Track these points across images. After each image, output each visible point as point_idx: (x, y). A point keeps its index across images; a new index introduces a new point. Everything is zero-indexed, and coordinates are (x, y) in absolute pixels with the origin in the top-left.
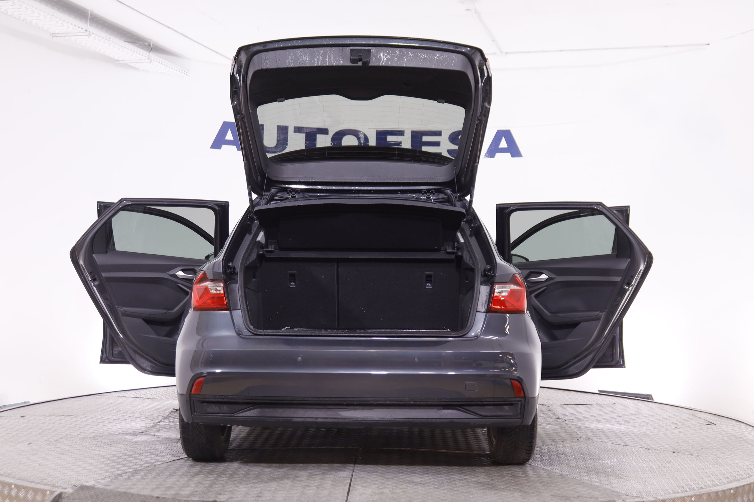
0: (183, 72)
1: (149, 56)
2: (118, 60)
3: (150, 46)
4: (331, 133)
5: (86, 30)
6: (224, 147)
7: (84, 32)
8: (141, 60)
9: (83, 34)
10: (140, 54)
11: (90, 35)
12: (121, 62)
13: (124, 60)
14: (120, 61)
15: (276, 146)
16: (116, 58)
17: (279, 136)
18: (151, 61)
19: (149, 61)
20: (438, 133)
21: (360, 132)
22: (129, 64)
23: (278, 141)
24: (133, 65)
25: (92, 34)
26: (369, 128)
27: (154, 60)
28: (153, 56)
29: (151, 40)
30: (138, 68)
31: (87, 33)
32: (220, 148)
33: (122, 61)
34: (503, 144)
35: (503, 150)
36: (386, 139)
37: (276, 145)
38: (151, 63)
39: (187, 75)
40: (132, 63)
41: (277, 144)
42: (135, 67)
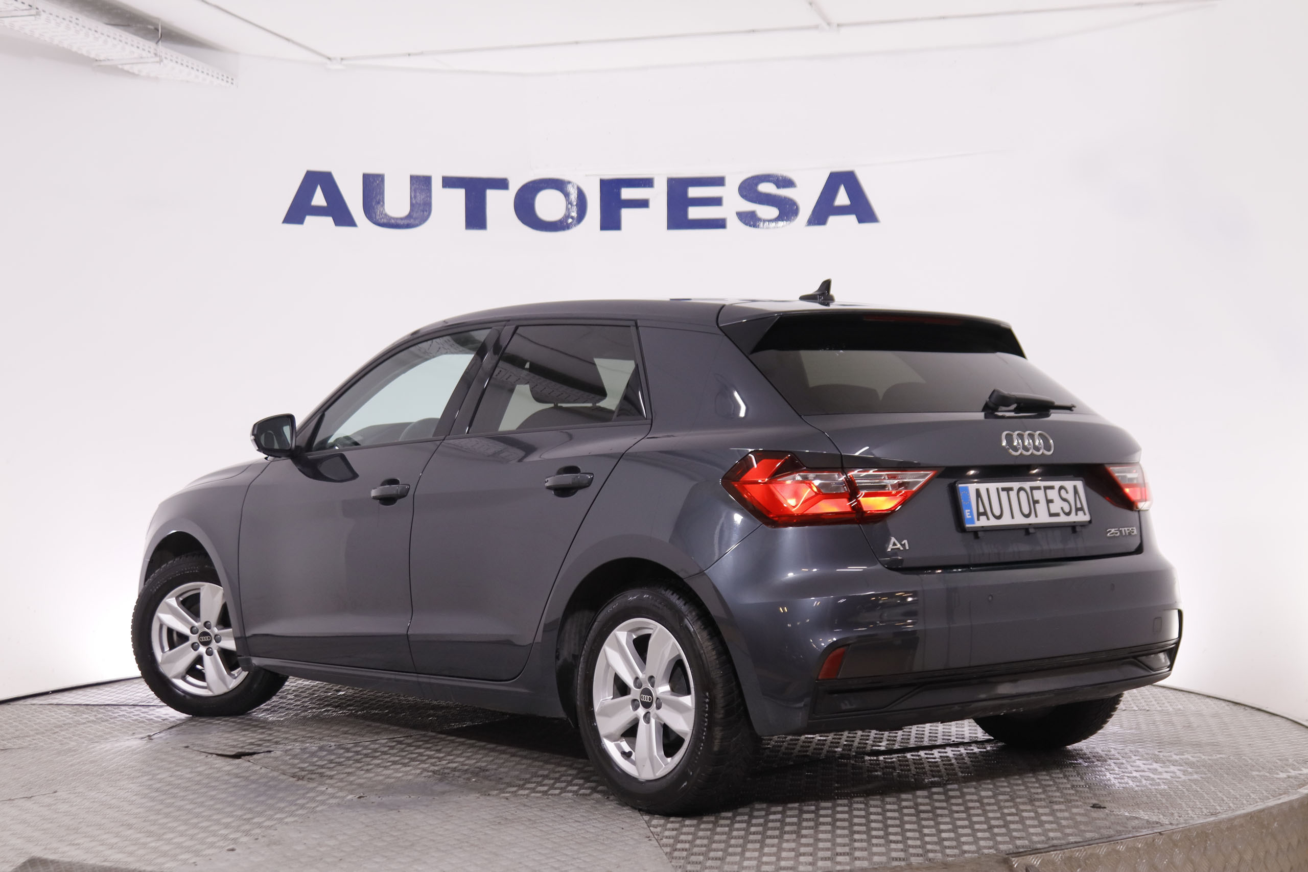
0: (225, 78)
1: (155, 50)
2: (96, 60)
3: (158, 30)
4: (515, 186)
5: (30, 6)
6: (309, 219)
7: (26, 10)
8: (141, 58)
9: (26, 13)
10: (138, 47)
11: (38, 14)
12: (103, 63)
13: (108, 60)
14: (100, 61)
15: (409, 216)
16: (92, 55)
17: (415, 197)
18: (161, 61)
19: (157, 59)
20: (719, 181)
21: (569, 182)
22: (120, 67)
23: (412, 205)
24: (126, 68)
25: (42, 13)
26: (586, 176)
27: (166, 58)
28: (163, 49)
29: (159, 19)
30: (136, 72)
31: (33, 12)
32: (300, 221)
33: (104, 60)
34: (842, 198)
35: (842, 211)
36: (619, 194)
37: (410, 212)
38: (162, 64)
39: (232, 83)
40: (125, 64)
41: (412, 210)
42: (131, 71)
